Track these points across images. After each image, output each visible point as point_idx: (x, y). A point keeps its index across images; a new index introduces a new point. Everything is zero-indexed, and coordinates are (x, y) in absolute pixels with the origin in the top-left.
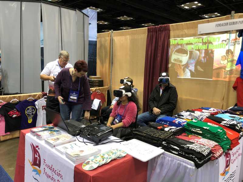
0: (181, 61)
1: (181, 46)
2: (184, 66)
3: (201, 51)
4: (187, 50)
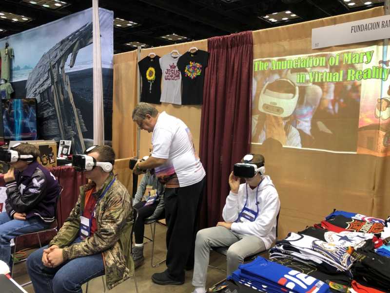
1: (280, 75)
2: (287, 121)
3: (326, 87)
4: (294, 85)
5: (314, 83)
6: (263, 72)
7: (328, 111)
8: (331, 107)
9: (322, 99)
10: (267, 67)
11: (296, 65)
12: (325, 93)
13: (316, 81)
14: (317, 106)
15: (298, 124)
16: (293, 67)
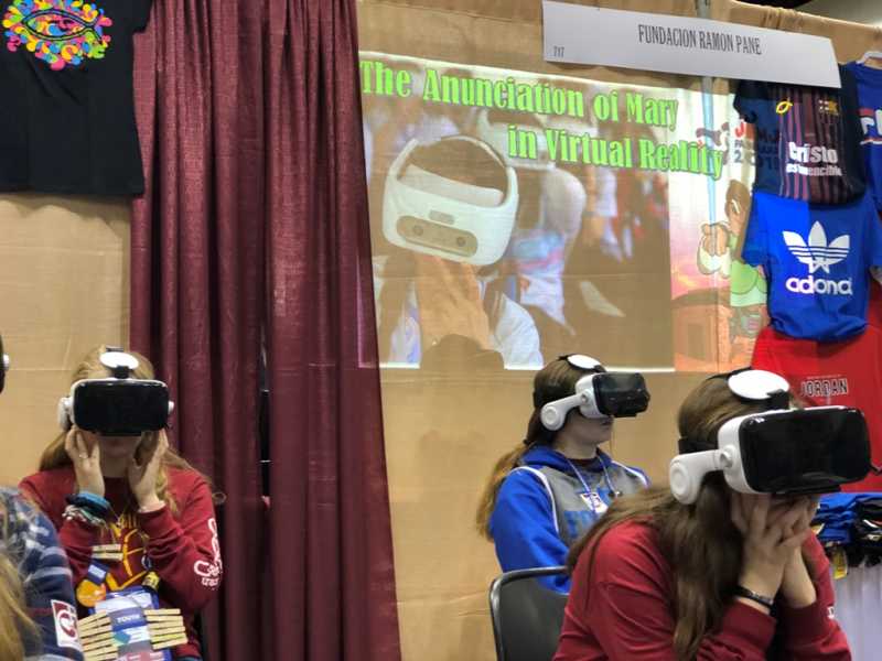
0: (465, 241)
1: (459, 124)
2: (489, 279)
3: (593, 178)
4: (503, 162)
5: (560, 164)
6: (393, 101)
7: (605, 251)
8: (612, 239)
9: (587, 215)
10: (405, 87)
11: (502, 100)
12: (593, 198)
13: (564, 158)
14: (574, 235)
15: (525, 288)
16: (494, 103)
